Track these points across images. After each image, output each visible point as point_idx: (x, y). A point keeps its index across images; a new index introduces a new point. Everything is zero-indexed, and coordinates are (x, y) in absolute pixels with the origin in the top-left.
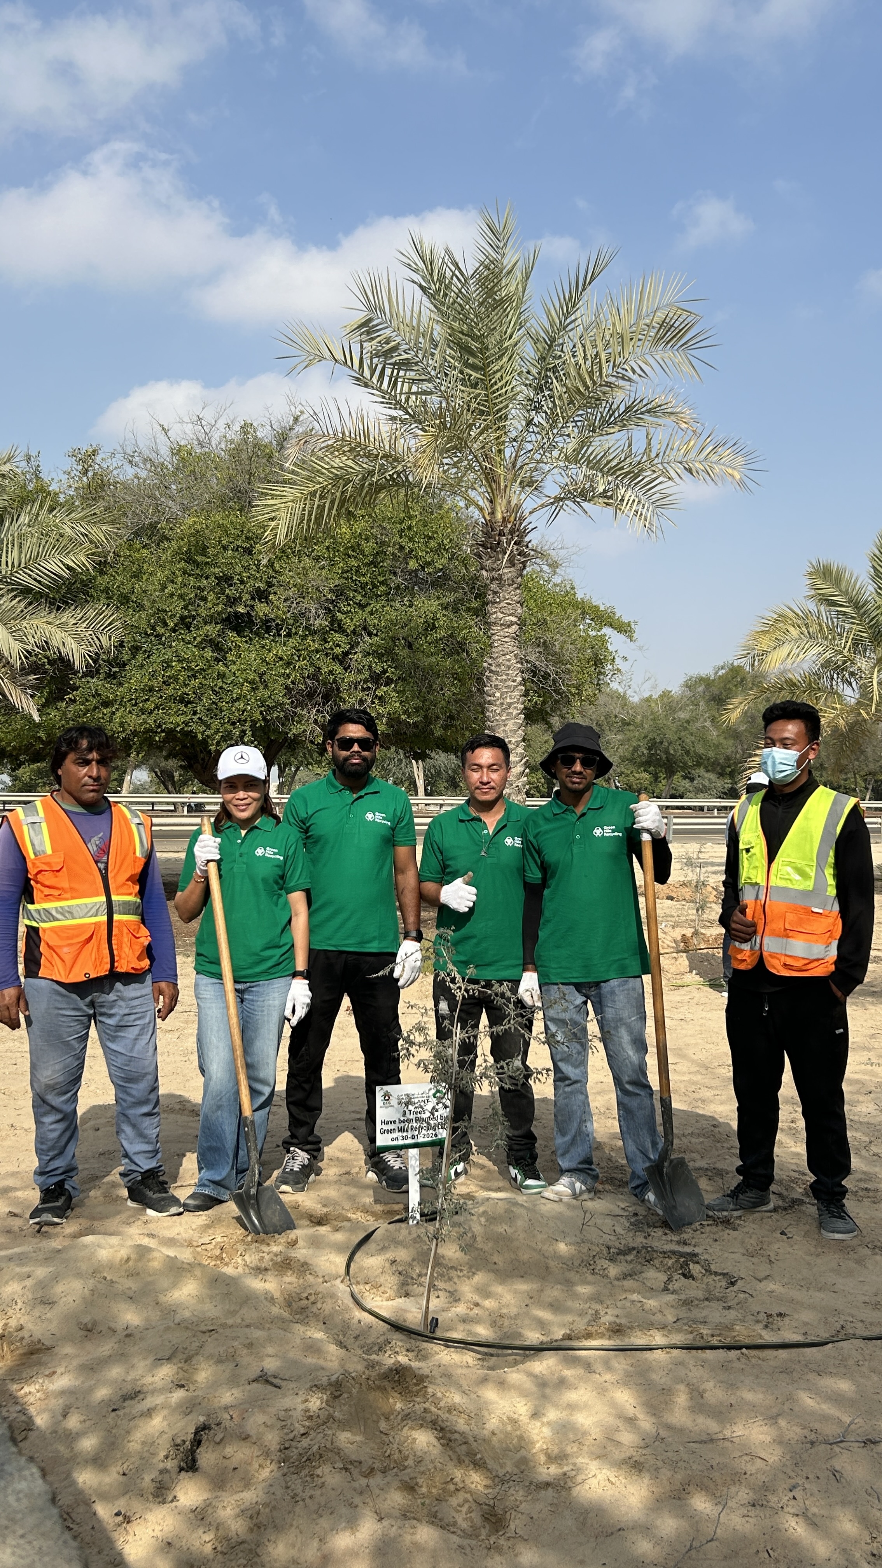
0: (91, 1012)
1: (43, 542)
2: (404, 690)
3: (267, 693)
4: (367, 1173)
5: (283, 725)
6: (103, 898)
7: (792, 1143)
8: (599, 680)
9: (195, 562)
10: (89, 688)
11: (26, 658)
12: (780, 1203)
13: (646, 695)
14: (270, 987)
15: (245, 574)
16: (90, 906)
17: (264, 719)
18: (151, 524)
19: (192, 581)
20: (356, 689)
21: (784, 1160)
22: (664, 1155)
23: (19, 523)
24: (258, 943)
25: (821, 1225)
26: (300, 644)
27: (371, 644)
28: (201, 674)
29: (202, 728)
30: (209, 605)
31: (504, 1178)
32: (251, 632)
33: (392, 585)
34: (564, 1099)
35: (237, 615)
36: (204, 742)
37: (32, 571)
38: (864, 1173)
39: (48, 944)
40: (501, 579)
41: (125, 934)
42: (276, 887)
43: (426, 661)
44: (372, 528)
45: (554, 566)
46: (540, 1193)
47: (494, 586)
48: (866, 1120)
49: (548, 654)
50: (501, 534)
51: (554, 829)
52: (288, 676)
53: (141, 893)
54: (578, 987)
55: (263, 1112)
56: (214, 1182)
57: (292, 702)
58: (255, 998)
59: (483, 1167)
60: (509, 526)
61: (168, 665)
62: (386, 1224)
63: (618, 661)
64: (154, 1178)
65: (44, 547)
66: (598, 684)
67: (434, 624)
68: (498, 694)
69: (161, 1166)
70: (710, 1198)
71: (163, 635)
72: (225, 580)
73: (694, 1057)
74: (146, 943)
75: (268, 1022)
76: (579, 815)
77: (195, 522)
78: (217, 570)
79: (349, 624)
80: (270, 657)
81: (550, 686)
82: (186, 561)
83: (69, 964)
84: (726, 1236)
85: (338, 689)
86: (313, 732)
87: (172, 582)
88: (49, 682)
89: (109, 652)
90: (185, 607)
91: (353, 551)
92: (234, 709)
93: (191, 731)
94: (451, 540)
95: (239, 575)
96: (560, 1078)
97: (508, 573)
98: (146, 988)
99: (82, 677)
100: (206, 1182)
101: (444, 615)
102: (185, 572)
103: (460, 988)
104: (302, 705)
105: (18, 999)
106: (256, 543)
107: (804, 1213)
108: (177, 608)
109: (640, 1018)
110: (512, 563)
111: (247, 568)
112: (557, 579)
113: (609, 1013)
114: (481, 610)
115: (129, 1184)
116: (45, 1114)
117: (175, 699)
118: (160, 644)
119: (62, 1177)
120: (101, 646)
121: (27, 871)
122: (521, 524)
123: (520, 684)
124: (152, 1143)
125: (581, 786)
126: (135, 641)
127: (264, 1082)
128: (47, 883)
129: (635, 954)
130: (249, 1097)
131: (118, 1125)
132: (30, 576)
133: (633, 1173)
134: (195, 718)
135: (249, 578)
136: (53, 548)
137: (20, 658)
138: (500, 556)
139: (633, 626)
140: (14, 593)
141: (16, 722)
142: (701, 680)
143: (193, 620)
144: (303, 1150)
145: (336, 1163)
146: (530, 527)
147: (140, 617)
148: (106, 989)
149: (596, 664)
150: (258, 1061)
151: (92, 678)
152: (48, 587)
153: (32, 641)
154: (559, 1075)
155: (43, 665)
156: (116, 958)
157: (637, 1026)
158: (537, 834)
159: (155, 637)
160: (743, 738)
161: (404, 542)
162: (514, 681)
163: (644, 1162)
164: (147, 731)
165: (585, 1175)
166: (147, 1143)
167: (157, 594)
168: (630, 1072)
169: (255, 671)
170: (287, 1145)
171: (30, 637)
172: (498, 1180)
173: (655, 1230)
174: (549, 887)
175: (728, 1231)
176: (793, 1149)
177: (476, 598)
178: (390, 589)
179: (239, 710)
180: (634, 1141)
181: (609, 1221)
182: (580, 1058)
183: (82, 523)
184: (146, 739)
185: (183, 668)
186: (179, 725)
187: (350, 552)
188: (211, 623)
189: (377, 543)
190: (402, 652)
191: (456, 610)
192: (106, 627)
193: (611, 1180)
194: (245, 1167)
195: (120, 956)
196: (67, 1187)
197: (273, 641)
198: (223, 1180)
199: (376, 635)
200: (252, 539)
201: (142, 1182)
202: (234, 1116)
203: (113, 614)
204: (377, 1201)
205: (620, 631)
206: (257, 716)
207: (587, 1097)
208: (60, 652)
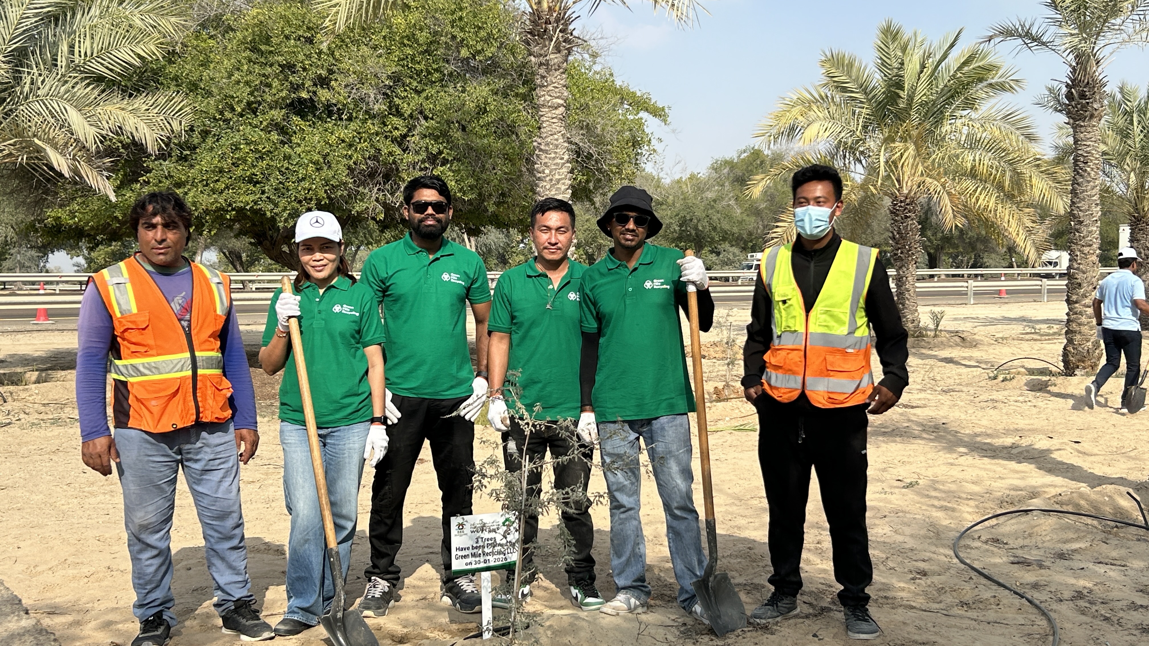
0: (179, 457)
1: (114, 33)
2: (459, 170)
3: (331, 173)
4: (442, 597)
5: (346, 203)
6: (188, 355)
7: (819, 561)
8: (637, 160)
9: (259, 51)
10: (162, 170)
11: (101, 142)
12: (811, 611)
13: (677, 177)
14: (350, 431)
15: (307, 62)
16: (175, 362)
17: (329, 197)
18: (216, 16)
19: (257, 68)
20: (414, 169)
21: (812, 574)
22: (710, 570)
23: (90, 15)
24: (338, 392)
25: (848, 628)
26: (361, 127)
27: (427, 127)
28: (268, 156)
29: (270, 206)
30: (274, 91)
31: (566, 598)
32: (314, 116)
33: (446, 72)
34: (620, 525)
35: (301, 101)
36: (273, 219)
37: (104, 60)
38: (883, 584)
39: (136, 397)
40: (548, 64)
41: (209, 388)
42: (353, 341)
43: (478, 142)
44: (425, 19)
45: (594, 56)
46: (599, 609)
47: (542, 71)
48: (882, 539)
49: (591, 136)
50: (548, 22)
51: (608, 283)
52: (351, 157)
53: (223, 349)
54: (632, 424)
55: (346, 545)
56: (302, 609)
57: (355, 181)
58: (336, 442)
59: (546, 589)
60: (555, 15)
61: (236, 148)
62: (462, 640)
63: (654, 142)
64: (246, 608)
65: (115, 37)
66: (636, 164)
67: (485, 109)
68: (547, 171)
69: (251, 596)
70: (750, 609)
71: (231, 119)
72: (289, 67)
73: (730, 491)
74: (229, 395)
75: (349, 463)
76: (631, 270)
77: (258, 13)
78: (280, 59)
79: (407, 110)
80: (333, 139)
81: (593, 166)
82: (250, 50)
83: (157, 416)
84: (765, 640)
85: (397, 169)
86: (374, 210)
87: (238, 69)
88: (124, 166)
89: (180, 137)
90: (251, 93)
91: (408, 40)
92: (300, 188)
93: (260, 209)
94: (499, 30)
95: (302, 62)
96: (616, 506)
97: (555, 58)
98: (231, 435)
99: (155, 160)
100: (296, 609)
101: (494, 100)
102: (250, 61)
103: (528, 424)
104: (364, 184)
105: (110, 448)
106: (317, 33)
107: (832, 618)
108: (244, 93)
109: (687, 450)
110: (558, 49)
111: (309, 56)
112: (597, 68)
113: (660, 447)
114: (529, 95)
115: (223, 614)
116: (141, 551)
117: (244, 179)
118: (228, 128)
119: (160, 608)
120: (173, 131)
121: (114, 329)
122: (565, 14)
123: (568, 162)
124: (241, 574)
125: (634, 243)
126: (205, 125)
127: (347, 518)
128: (134, 340)
129: (681, 394)
130: (333, 531)
131: (208, 560)
132: (102, 64)
133: (682, 588)
134: (264, 197)
135: (311, 65)
136: (123, 38)
137: (95, 143)
138: (547, 43)
139: (667, 111)
140: (88, 81)
141: (92, 203)
142: (726, 162)
143: (259, 106)
144: (383, 579)
145: (413, 590)
146: (574, 16)
147: (208, 103)
148: (193, 440)
149: (633, 145)
150: (341, 500)
151: (165, 160)
152: (119, 74)
153: (106, 126)
154: (615, 504)
155: (117, 149)
156: (201, 410)
157: (684, 457)
158: (594, 288)
159: (224, 121)
160: (764, 215)
161: (456, 31)
162: (562, 159)
163: (691, 578)
164: (218, 209)
165: (640, 592)
166: (236, 574)
167: (224, 80)
168: (678, 499)
169: (319, 152)
170: (369, 574)
171: (104, 123)
172: (560, 599)
173: (703, 637)
174: (604, 336)
175: (766, 636)
176: (820, 566)
177: (523, 84)
178: (444, 75)
179: (305, 189)
180: (682, 560)
181: (661, 631)
182: (634, 488)
183: (151, 15)
184: (217, 217)
185: (251, 150)
186: (248, 204)
187: (406, 42)
188: (276, 108)
189: (430, 33)
190: (457, 134)
191: (506, 96)
192: (176, 113)
193: (661, 597)
194: (331, 594)
195: (204, 407)
196: (164, 617)
197: (335, 124)
198: (311, 607)
199: (432, 119)
200: (313, 29)
201: (236, 610)
202: (320, 549)
203: (182, 101)
204: (452, 621)
205: (655, 116)
206: (322, 194)
207: (640, 522)
208: (133, 137)
